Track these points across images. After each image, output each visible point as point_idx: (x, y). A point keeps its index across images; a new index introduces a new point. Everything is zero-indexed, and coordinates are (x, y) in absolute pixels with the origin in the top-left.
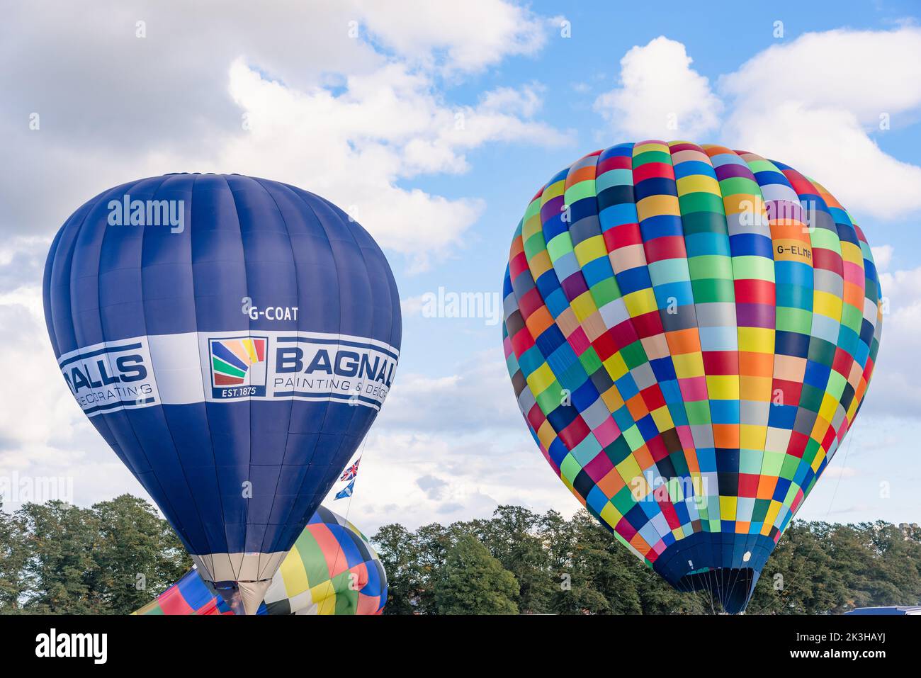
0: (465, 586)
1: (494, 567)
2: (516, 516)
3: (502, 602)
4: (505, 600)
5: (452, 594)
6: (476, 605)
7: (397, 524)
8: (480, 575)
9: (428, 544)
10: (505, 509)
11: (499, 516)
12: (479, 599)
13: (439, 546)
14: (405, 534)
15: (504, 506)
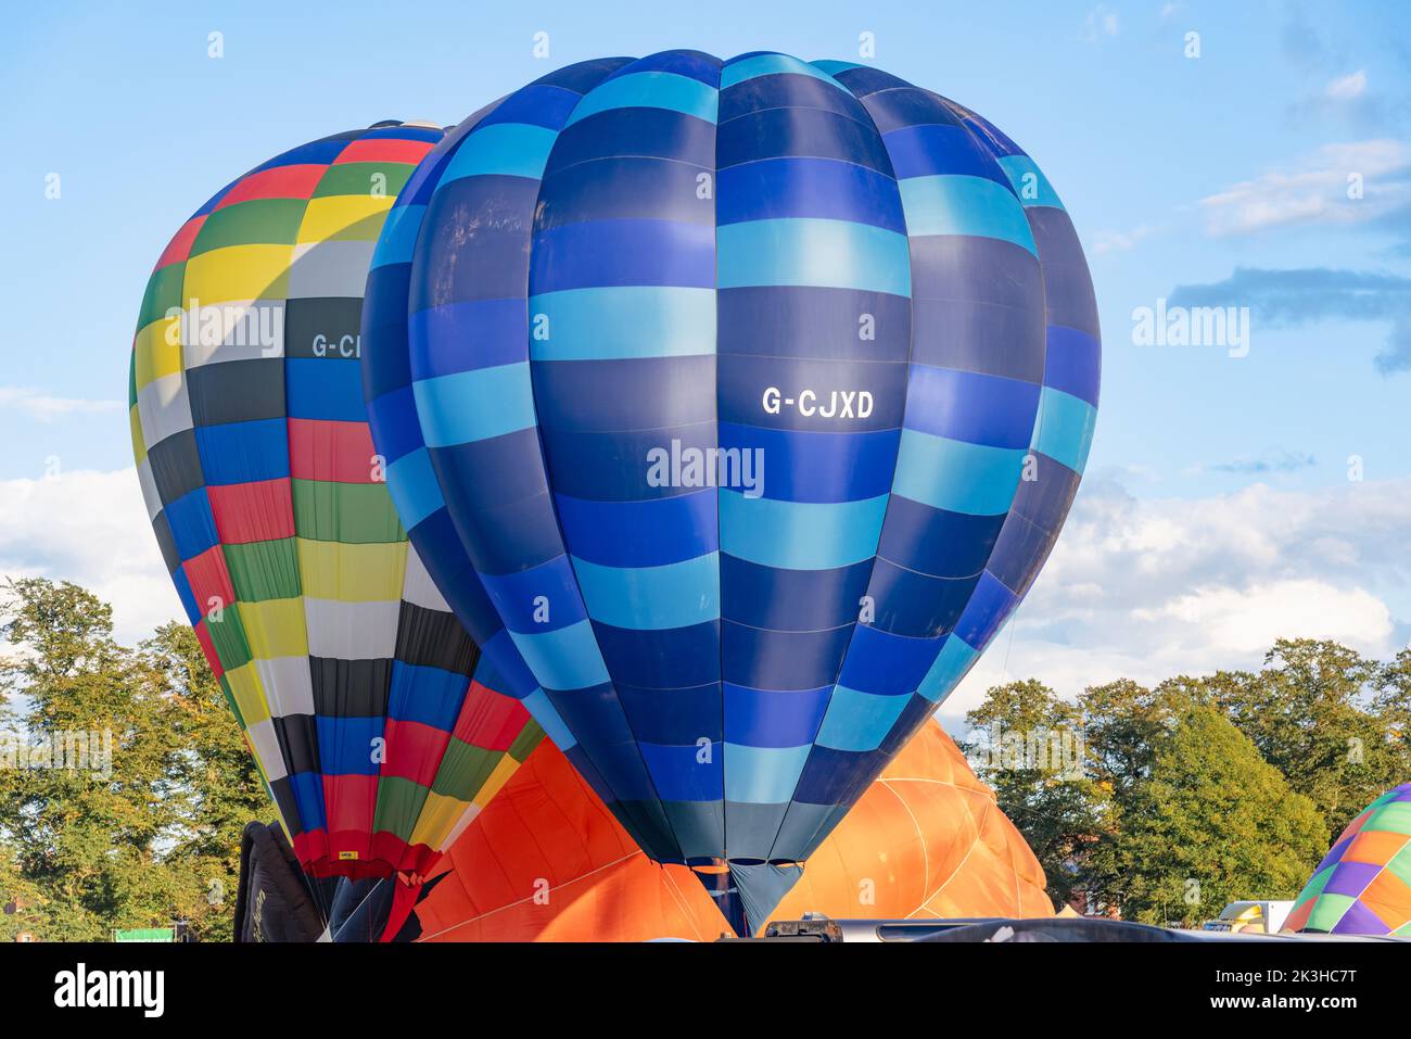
0: (1196, 828)
1: (1267, 785)
2: (1320, 663)
3: (1286, 868)
4: (1291, 863)
5: (1165, 849)
6: (1224, 876)
7: (1032, 681)
8: (1234, 803)
9: (1107, 728)
10: (1293, 647)
11: (1279, 664)
12: (1231, 863)
13: (1134, 732)
14: (1050, 705)
15: (1292, 641)
